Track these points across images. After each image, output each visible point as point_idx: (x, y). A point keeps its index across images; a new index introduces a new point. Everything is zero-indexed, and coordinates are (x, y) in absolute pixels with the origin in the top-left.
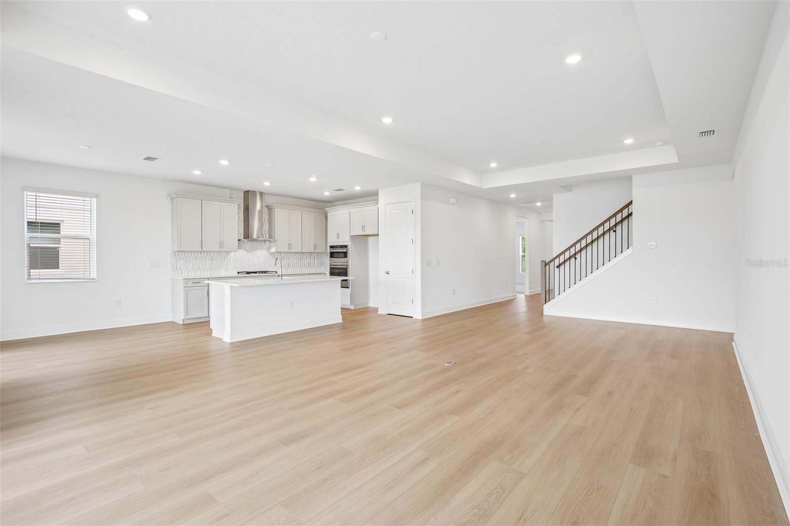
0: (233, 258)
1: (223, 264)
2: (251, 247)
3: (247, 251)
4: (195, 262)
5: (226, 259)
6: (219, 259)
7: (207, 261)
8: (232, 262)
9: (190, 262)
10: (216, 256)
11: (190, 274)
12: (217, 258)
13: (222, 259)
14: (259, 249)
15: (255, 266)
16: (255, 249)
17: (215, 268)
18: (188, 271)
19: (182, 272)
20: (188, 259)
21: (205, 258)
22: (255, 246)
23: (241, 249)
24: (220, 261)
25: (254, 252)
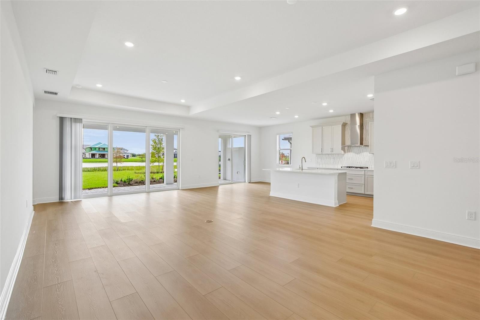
0: (346, 158)
1: (340, 161)
2: (358, 150)
3: (356, 153)
4: (325, 159)
5: (342, 158)
6: (338, 158)
7: (332, 159)
8: (345, 160)
9: (323, 159)
10: (336, 156)
11: (323, 166)
12: (337, 158)
13: (339, 159)
14: (364, 152)
15: (361, 163)
16: (361, 151)
17: (335, 163)
18: (322, 164)
19: (320, 165)
20: (323, 158)
21: (331, 158)
22: (361, 150)
23: (351, 152)
24: (339, 160)
25: (361, 154)
